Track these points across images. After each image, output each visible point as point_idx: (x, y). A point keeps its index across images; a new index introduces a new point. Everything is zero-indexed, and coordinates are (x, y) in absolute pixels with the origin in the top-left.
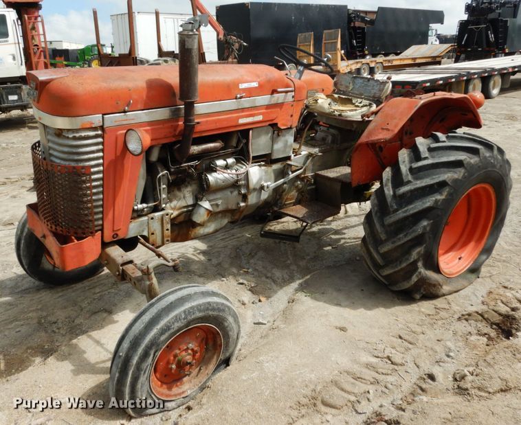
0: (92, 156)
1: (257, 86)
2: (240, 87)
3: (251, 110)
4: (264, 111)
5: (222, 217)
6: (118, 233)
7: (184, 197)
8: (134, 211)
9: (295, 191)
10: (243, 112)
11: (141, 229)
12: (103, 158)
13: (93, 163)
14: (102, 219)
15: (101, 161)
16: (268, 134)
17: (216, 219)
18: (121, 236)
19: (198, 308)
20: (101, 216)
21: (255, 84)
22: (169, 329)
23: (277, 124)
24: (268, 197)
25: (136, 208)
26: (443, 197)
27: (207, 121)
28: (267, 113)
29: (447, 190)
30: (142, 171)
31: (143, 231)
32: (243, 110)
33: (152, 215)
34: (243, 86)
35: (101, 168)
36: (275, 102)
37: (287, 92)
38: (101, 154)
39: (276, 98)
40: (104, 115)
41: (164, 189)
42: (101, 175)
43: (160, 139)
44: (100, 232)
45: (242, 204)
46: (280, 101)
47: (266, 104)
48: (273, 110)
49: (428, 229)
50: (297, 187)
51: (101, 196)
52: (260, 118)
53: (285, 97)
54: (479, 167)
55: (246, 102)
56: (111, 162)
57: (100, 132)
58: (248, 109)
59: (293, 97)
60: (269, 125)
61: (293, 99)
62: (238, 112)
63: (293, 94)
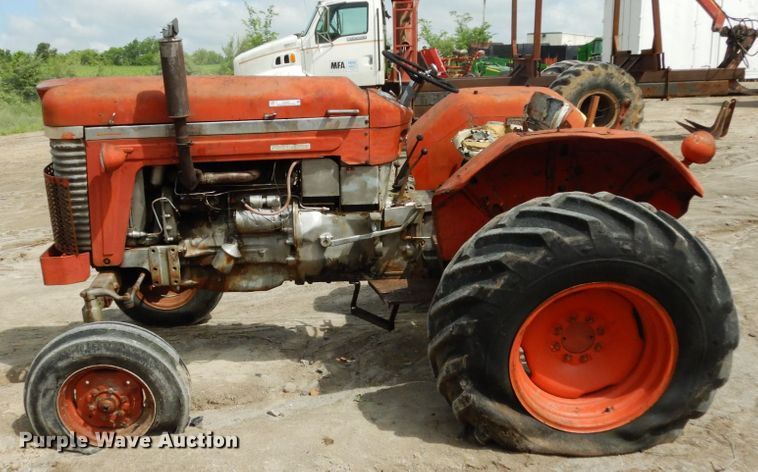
0: (74, 169)
1: (299, 104)
2: (271, 105)
3: (290, 136)
4: (314, 138)
5: (273, 272)
6: (110, 258)
7: (213, 236)
8: (129, 238)
9: (402, 258)
10: (276, 136)
11: (140, 261)
12: (86, 172)
13: (76, 177)
14: (90, 238)
15: (85, 176)
16: (330, 169)
17: (264, 273)
18: (114, 262)
19: (107, 345)
20: (88, 235)
21: (296, 103)
22: (68, 357)
23: (339, 157)
24: (341, 257)
25: (130, 234)
26: (497, 286)
27: (219, 144)
28: (319, 141)
29: (506, 277)
30: (139, 193)
31: (143, 263)
32: (277, 134)
33: (153, 247)
34: (275, 104)
35: (85, 183)
36: (333, 127)
37: (354, 115)
38: (84, 168)
39: (333, 122)
40: (85, 127)
41: (167, 218)
42: (85, 191)
43: (155, 159)
44: (88, 253)
45: (291, 258)
46: (342, 126)
47: (317, 128)
48: (330, 138)
49: (470, 331)
50: (404, 253)
51: (87, 214)
52: (307, 146)
53: (351, 122)
54: (584, 251)
55: (279, 125)
56: (96, 178)
57: (82, 145)
58: (285, 134)
59: (366, 122)
60: (326, 157)
61: (367, 126)
62: (267, 137)
63: (367, 118)
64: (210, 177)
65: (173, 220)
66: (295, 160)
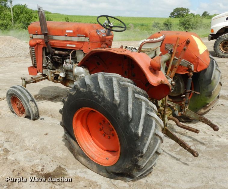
4: (76, 43)
14: (36, 64)
21: (71, 31)
23: (83, 50)
25: (43, 65)
28: (77, 44)
31: (46, 73)
32: (68, 41)
33: (47, 69)
34: (67, 31)
37: (85, 37)
40: (33, 34)
47: (77, 40)
48: (80, 44)
52: (74, 46)
53: (85, 39)
55: (69, 38)
58: (70, 41)
59: (89, 40)
60: (80, 50)
61: (89, 41)
62: (66, 42)
63: (89, 38)
64: (57, 52)
65: (51, 63)
66: (73, 50)
